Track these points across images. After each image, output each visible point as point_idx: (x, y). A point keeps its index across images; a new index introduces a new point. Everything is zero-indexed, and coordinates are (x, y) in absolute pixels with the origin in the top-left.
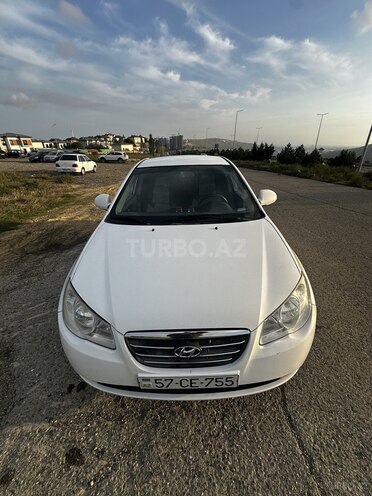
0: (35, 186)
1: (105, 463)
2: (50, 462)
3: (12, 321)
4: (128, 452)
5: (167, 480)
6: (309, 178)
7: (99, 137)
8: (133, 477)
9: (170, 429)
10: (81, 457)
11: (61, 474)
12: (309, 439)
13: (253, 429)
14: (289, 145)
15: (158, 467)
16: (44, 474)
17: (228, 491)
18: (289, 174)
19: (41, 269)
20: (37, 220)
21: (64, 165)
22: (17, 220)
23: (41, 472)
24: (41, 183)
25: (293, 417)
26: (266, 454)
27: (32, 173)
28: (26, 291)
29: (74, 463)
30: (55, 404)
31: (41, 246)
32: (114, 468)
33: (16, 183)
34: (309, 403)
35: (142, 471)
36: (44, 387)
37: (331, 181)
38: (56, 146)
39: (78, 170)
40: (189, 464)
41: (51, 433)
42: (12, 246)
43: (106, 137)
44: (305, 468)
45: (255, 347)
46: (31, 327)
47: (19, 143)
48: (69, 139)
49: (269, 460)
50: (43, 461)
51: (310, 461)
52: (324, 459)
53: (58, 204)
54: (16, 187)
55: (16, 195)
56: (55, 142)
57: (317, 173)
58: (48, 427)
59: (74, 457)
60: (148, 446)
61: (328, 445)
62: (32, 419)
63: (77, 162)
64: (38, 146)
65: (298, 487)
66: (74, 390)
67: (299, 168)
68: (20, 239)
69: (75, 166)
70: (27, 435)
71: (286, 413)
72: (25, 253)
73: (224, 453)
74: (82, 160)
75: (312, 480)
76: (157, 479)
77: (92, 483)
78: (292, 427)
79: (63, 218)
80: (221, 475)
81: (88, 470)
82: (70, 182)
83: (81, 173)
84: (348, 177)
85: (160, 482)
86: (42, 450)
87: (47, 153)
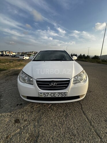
0: (12, 62)
1: (27, 123)
2: (9, 122)
3: (2, 90)
4: (34, 120)
5: (46, 127)
6: (87, 62)
7: (31, 52)
8: (35, 126)
9: (47, 114)
10: (19, 121)
11: (12, 125)
12: (90, 117)
13: (73, 115)
14: (81, 54)
15: (43, 124)
16: (7, 125)
17: (65, 130)
18: (81, 61)
19: (12, 79)
20: (12, 69)
21: (21, 57)
22: (6, 69)
23: (6, 125)
24: (14, 61)
25: (84, 112)
26: (77, 121)
27: (12, 59)
28: (7, 83)
29: (17, 123)
30: (12, 108)
31: (12, 74)
32: (29, 124)
33: (7, 61)
34: (89, 109)
35: (38, 125)
36: (10, 105)
37: (93, 62)
38: (19, 54)
39: (24, 59)
40: (53, 123)
41: (10, 115)
42: (4, 74)
43: (32, 52)
44: (89, 124)
45: (71, 85)
46: (7, 91)
47: (9, 53)
48: (23, 53)
49: (78, 122)
50: (7, 122)
51: (91, 123)
52: (94, 122)
53: (18, 66)
54: (7, 62)
55: (7, 64)
56: (19, 53)
57: (89, 60)
58: (10, 114)
59: (17, 121)
60: (40, 119)
61: (96, 119)
62: (5, 112)
63: (24, 57)
64: (14, 54)
65: (87, 129)
66: (19, 105)
67: (84, 59)
68: (7, 72)
69: (24, 58)
70: (3, 116)
71: (82, 111)
72: (7, 76)
73: (64, 120)
74: (26, 56)
75: (91, 127)
76: (43, 127)
77: (22, 128)
78: (85, 114)
79: (19, 69)
80: (63, 126)
81: (21, 124)
82: (22, 61)
83: (25, 60)
84: (97, 61)
85: (44, 128)
86: (7, 120)
87: (16, 55)
